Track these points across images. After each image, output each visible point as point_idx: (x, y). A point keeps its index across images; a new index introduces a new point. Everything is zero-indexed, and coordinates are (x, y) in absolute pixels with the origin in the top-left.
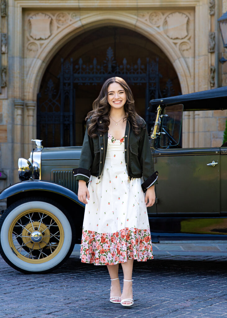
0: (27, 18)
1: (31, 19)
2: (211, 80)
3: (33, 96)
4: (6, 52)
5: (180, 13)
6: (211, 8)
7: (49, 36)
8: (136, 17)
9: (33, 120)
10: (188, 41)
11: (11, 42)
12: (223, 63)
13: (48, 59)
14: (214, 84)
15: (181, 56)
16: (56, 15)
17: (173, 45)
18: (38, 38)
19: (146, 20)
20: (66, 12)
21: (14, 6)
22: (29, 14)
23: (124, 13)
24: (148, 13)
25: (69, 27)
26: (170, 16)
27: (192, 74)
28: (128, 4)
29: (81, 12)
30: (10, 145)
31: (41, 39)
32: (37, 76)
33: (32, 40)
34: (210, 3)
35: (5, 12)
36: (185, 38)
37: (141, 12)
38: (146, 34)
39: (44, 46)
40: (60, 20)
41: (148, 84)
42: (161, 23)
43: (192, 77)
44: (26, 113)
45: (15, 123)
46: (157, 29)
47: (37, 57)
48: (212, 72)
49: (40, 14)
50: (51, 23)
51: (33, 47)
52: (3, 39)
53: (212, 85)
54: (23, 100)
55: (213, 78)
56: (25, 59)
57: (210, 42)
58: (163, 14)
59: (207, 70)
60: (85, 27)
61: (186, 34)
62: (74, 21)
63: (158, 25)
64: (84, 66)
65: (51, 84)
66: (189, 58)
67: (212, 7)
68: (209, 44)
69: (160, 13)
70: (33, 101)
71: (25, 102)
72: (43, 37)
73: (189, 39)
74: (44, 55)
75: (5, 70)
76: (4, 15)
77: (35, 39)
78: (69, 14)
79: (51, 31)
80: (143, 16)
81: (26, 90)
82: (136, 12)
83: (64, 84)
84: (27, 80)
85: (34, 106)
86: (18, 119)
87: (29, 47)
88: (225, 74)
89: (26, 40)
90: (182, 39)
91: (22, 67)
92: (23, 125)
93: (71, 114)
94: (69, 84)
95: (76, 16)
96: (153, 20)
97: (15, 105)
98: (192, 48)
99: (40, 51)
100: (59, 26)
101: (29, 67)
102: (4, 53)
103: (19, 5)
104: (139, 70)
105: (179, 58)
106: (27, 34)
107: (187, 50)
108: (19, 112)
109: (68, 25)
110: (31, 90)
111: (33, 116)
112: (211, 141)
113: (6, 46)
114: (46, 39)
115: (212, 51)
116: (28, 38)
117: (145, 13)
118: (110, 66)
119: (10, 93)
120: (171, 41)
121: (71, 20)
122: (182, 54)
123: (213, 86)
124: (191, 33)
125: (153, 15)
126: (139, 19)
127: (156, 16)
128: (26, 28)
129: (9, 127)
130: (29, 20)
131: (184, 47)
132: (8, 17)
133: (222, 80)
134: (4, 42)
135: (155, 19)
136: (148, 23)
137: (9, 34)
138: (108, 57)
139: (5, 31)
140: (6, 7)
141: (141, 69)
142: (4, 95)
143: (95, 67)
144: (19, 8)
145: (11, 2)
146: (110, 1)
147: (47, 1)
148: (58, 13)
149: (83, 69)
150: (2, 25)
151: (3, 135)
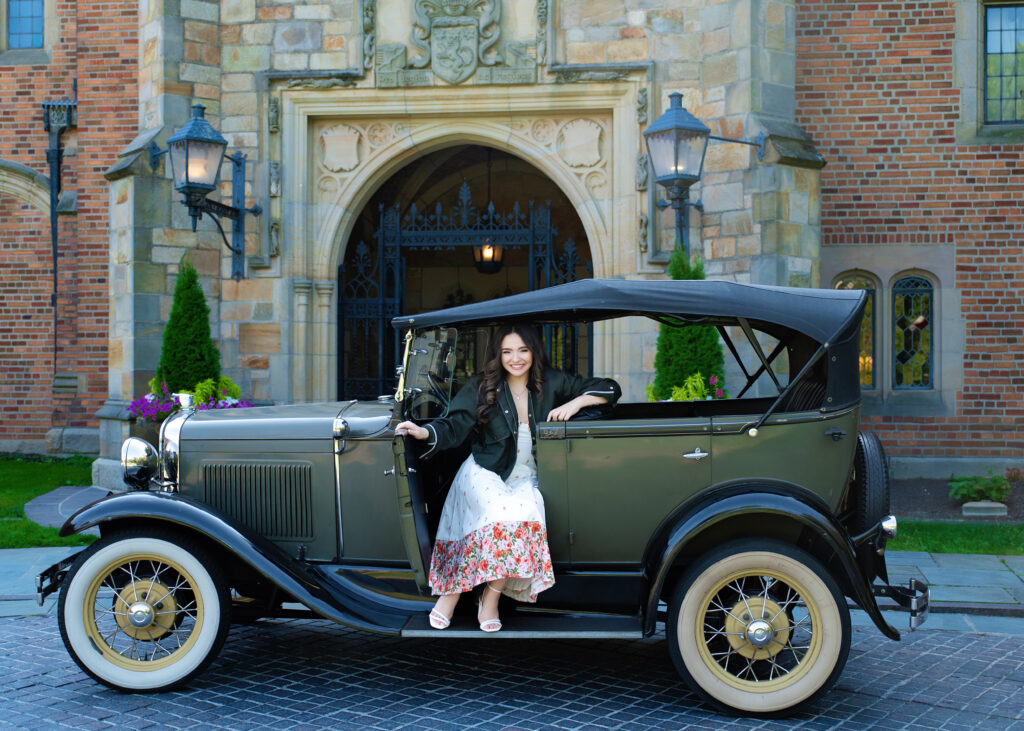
0: (318, 134)
1: (324, 135)
2: (641, 239)
3: (329, 271)
4: (279, 194)
5: (586, 120)
6: (639, 110)
7: (357, 166)
8: (508, 129)
9: (330, 312)
10: (601, 171)
11: (287, 175)
12: (663, 210)
13: (355, 205)
14: (646, 247)
15: (589, 197)
16: (368, 129)
17: (576, 178)
18: (336, 168)
19: (527, 134)
20: (385, 123)
21: (293, 113)
22: (321, 127)
23: (487, 122)
24: (530, 121)
25: (391, 149)
26: (569, 126)
27: (609, 230)
29: (412, 121)
30: (286, 358)
31: (341, 170)
32: (336, 234)
33: (327, 173)
34: (639, 102)
35: (277, 123)
36: (595, 164)
37: (519, 120)
38: (527, 158)
39: (347, 182)
40: (376, 136)
41: (531, 248)
42: (553, 138)
43: (609, 234)
44: (317, 301)
45: (296, 319)
46: (546, 149)
47: (336, 200)
48: (643, 225)
49: (341, 126)
50: (360, 141)
51: (329, 185)
52: (273, 171)
53: (643, 249)
54: (310, 277)
55: (645, 237)
56: (315, 206)
57: (638, 172)
58: (557, 123)
59: (635, 223)
60: (421, 148)
61: (598, 157)
62: (399, 137)
63: (548, 143)
64: (420, 217)
65: (362, 249)
66: (603, 200)
67: (642, 109)
68: (637, 176)
69: (551, 121)
70: (329, 279)
71: (315, 281)
72: (345, 167)
73: (604, 167)
74: (347, 198)
76: (275, 129)
77: (332, 171)
78: (391, 126)
79: (359, 155)
80: (522, 126)
81: (316, 262)
82: (509, 119)
83: (385, 249)
84: (318, 243)
85: (331, 289)
86: (301, 313)
87: (322, 185)
88: (666, 229)
89: (316, 172)
90: (591, 166)
91: (308, 220)
92: (310, 322)
93: (397, 301)
94: (394, 249)
95: (403, 128)
96: (539, 133)
97: (293, 288)
98: (610, 182)
99: (341, 190)
100: (373, 146)
101: (322, 220)
102: (274, 197)
103: (302, 111)
104: (517, 223)
105: (585, 201)
106: (318, 163)
107: (600, 186)
108: (302, 299)
109: (389, 145)
110: (325, 261)
111: (329, 306)
112: (642, 352)
113: (277, 183)
114: (350, 170)
115: (642, 188)
116: (319, 169)
117: (525, 120)
118: (464, 216)
119: (286, 266)
120: (572, 171)
121: (394, 137)
122: (590, 194)
123: (645, 252)
124: (607, 157)
125: (539, 126)
126: (515, 132)
127: (545, 126)
128: (316, 151)
129: (285, 326)
130: (322, 140)
131: (595, 181)
132: (282, 132)
133: (661, 241)
134: (274, 176)
135: (543, 132)
136: (530, 138)
137: (284, 162)
138: (461, 201)
139: (277, 158)
140: (278, 116)
141: (520, 220)
142: (274, 271)
143: (439, 219)
144: (301, 117)
145: (286, 105)
146: (461, 102)
147: (351, 104)
148: (371, 124)
149: (418, 222)
150: (271, 146)
151: (273, 340)
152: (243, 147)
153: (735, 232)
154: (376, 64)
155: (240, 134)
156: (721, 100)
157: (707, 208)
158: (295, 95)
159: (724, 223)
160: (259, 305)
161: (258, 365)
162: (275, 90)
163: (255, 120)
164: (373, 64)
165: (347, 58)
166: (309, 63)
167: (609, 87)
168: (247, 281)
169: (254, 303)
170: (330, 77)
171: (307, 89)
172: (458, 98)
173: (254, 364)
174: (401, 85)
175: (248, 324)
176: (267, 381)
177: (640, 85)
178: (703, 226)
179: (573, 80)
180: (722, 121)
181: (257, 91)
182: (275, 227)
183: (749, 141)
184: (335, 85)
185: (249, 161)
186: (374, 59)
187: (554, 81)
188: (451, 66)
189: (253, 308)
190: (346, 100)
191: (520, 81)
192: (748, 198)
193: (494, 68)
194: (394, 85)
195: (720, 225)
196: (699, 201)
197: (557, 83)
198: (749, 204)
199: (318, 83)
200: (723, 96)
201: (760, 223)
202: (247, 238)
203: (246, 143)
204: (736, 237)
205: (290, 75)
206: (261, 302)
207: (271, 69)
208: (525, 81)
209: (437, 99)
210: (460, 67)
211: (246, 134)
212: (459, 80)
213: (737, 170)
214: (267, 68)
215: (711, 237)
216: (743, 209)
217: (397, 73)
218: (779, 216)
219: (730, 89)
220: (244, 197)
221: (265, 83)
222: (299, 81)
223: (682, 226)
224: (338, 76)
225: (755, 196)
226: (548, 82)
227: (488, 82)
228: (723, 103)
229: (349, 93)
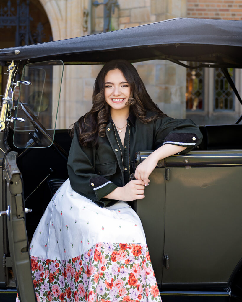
2: (84, 24)
12: (97, 7)
14: (87, 28)
27: (64, 18)
41: (17, 28)
43: (64, 20)
48: (86, 15)
53: (85, 29)
55: (86, 22)
59: (81, 14)
66: (61, 1)
88: (98, 18)
104: (9, 13)
105: (50, 1)
133: (95, 25)
141: (11, 11)
153: (139, 20)
157: (122, 6)
159: (132, 15)
178: (119, 17)
195: (130, 16)
198: (148, 4)
201: (155, 15)
215: (125, 23)
216: (145, 7)
218: (167, 12)
223: (108, 16)
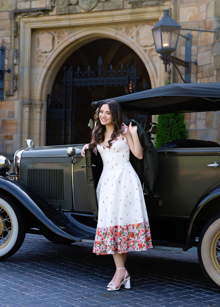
1: (39, 37)
3: (41, 97)
4: (18, 63)
5: (148, 24)
7: (52, 50)
8: (115, 30)
9: (41, 115)
11: (21, 55)
13: (53, 67)
15: (150, 61)
16: (57, 33)
17: (144, 52)
18: (44, 51)
19: (123, 32)
20: (64, 30)
21: (25, 28)
22: (38, 34)
23: (106, 28)
24: (125, 26)
25: (66, 42)
26: (141, 28)
28: (106, 20)
29: (75, 29)
30: (19, 135)
31: (46, 52)
33: (40, 54)
35: (17, 32)
36: (153, 45)
37: (119, 26)
39: (48, 57)
40: (60, 36)
41: (127, 85)
42: (134, 34)
44: (35, 110)
45: (24, 118)
46: (131, 39)
47: (43, 66)
49: (45, 33)
50: (53, 39)
51: (41, 59)
52: (15, 53)
54: (31, 100)
56: (35, 69)
58: (136, 27)
61: (153, 42)
62: (70, 36)
63: (132, 36)
64: (81, 72)
69: (134, 26)
70: (41, 100)
71: (33, 101)
72: (47, 51)
75: (15, 78)
76: (16, 35)
77: (42, 52)
78: (66, 31)
79: (53, 45)
80: (121, 29)
82: (115, 26)
83: (66, 87)
84: (36, 85)
86: (26, 115)
87: (38, 59)
89: (35, 53)
90: (151, 46)
91: (31, 75)
92: (30, 120)
94: (70, 87)
95: (71, 32)
96: (129, 31)
97: (23, 104)
99: (45, 61)
100: (59, 41)
101: (38, 74)
103: (28, 26)
104: (122, 74)
106: (36, 49)
107: (156, 55)
108: (27, 109)
109: (65, 40)
110: (39, 93)
113: (17, 58)
114: (49, 52)
116: (37, 52)
117: (123, 26)
118: (100, 72)
119: (20, 95)
120: (142, 49)
122: (150, 59)
125: (129, 28)
126: (118, 32)
127: (131, 28)
128: (36, 44)
129: (19, 121)
130: (38, 39)
131: (153, 53)
132: (19, 36)
134: (16, 56)
135: (131, 31)
136: (124, 34)
137: (20, 49)
138: (98, 64)
139: (17, 47)
140: (17, 30)
141: (123, 72)
142: (15, 97)
143: (89, 73)
144: (28, 29)
145: (22, 25)
146: (93, 19)
147: (48, 23)
148: (58, 31)
149: (80, 75)
150: (15, 42)
151: (14, 127)
152: (5, 43)
153: (208, 75)
154: (57, 4)
155: (4, 38)
156: (204, 11)
157: (199, 64)
158: (25, 20)
159: (204, 71)
160: (9, 112)
161: (9, 138)
162: (17, 18)
163: (9, 31)
164: (56, 4)
165: (46, 2)
166: (31, 5)
167: (156, 8)
168: (5, 102)
169: (7, 111)
170: (38, 11)
171: (29, 17)
172: (91, 17)
173: (7, 137)
174: (67, 13)
175: (5, 120)
176: (12, 145)
177: (169, 7)
178: (197, 72)
179: (140, 6)
180: (204, 21)
181: (11, 19)
182: (16, 78)
183: (213, 31)
184: (40, 14)
185: (7, 49)
186: (56, 2)
187: (131, 7)
188: (86, 3)
189: (7, 114)
190: (45, 21)
191: (116, 8)
192: (212, 58)
193: (105, 3)
194: (64, 13)
195: (203, 72)
196: (196, 61)
197: (132, 8)
198: (213, 61)
199: (33, 14)
200: (205, 9)
201: (216, 70)
202: (5, 83)
203: (6, 42)
204: (208, 77)
205: (22, 11)
206: (10, 110)
207: (16, 9)
208: (118, 8)
209: (83, 18)
210: (90, 3)
211: (6, 38)
212: (90, 9)
213: (209, 45)
214: (14, 9)
216: (211, 64)
217: (65, 7)
219: (207, 6)
220: (4, 65)
221: (13, 15)
222: (26, 14)
223: (188, 73)
224: (41, 11)
225: (215, 57)
226: (128, 7)
227: (102, 9)
228: (205, 13)
229: (46, 18)
